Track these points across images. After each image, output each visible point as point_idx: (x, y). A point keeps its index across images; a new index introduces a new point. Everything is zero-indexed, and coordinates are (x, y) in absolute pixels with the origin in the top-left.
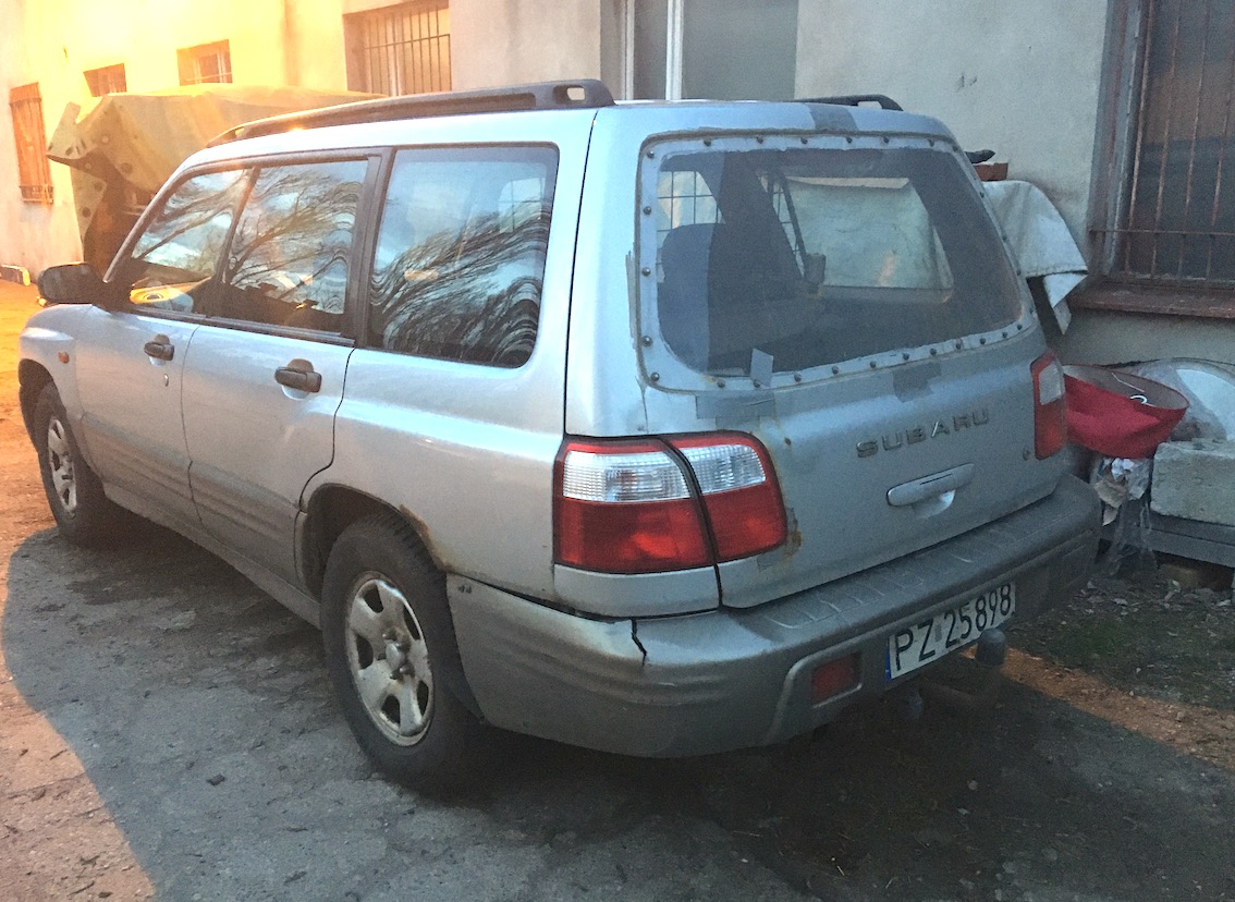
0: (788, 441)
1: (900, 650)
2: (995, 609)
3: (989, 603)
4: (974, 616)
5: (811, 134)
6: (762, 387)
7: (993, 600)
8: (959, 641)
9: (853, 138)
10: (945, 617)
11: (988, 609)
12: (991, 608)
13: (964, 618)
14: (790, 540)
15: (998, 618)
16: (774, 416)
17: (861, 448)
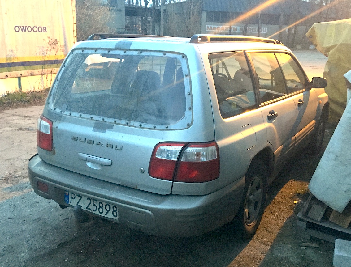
0: (57, 127)
1: (72, 198)
2: (108, 211)
3: (105, 207)
4: (98, 207)
5: (112, 49)
6: (62, 113)
7: (108, 208)
8: (92, 210)
9: (127, 51)
10: (87, 199)
11: (104, 208)
12: (107, 210)
13: (94, 205)
14: (53, 151)
15: (110, 215)
16: (60, 120)
17: (73, 137)
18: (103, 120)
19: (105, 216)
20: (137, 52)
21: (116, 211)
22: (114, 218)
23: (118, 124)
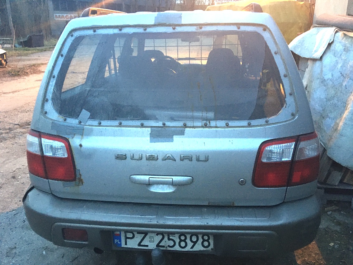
0: (81, 145)
1: (127, 238)
2: (195, 243)
3: (189, 239)
4: (177, 241)
5: (150, 26)
6: (82, 124)
7: (194, 239)
8: (166, 247)
9: (177, 28)
10: (157, 235)
11: (188, 241)
12: (192, 241)
13: (169, 239)
14: (77, 181)
15: (199, 247)
16: (82, 135)
17: (117, 156)
18: (164, 124)
19: (191, 250)
20: (195, 27)
21: (208, 241)
22: (205, 249)
23: (190, 127)
